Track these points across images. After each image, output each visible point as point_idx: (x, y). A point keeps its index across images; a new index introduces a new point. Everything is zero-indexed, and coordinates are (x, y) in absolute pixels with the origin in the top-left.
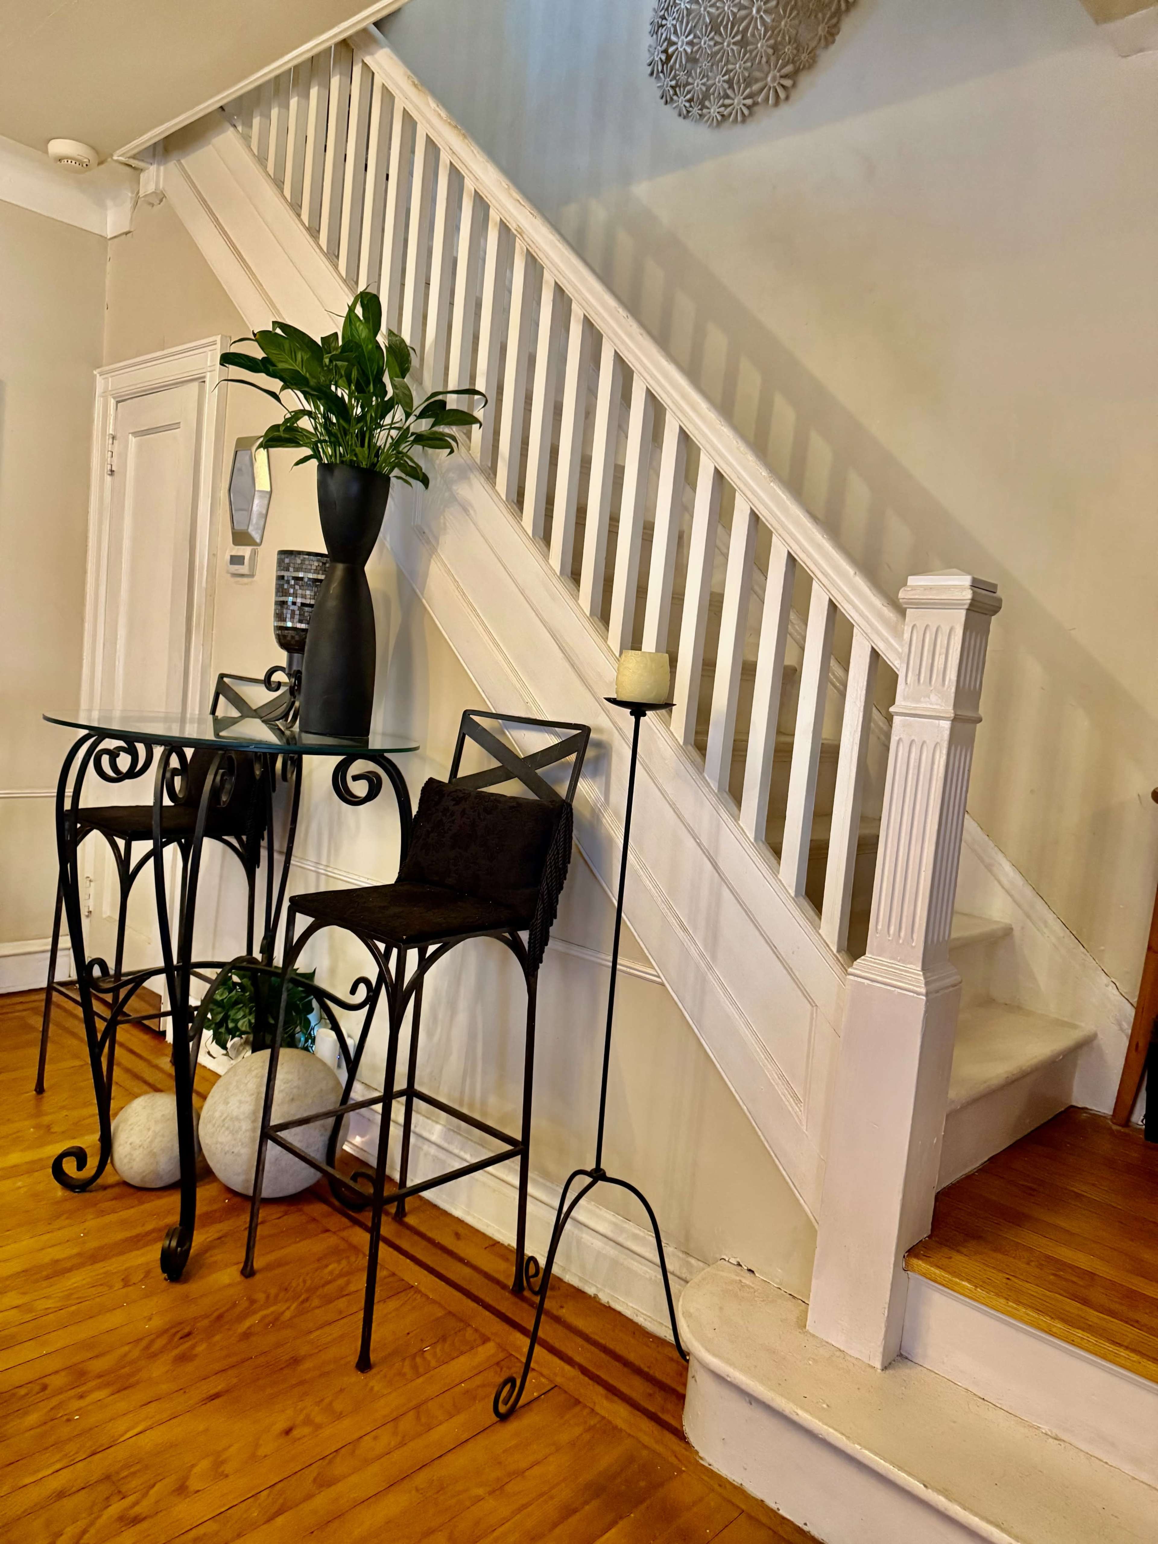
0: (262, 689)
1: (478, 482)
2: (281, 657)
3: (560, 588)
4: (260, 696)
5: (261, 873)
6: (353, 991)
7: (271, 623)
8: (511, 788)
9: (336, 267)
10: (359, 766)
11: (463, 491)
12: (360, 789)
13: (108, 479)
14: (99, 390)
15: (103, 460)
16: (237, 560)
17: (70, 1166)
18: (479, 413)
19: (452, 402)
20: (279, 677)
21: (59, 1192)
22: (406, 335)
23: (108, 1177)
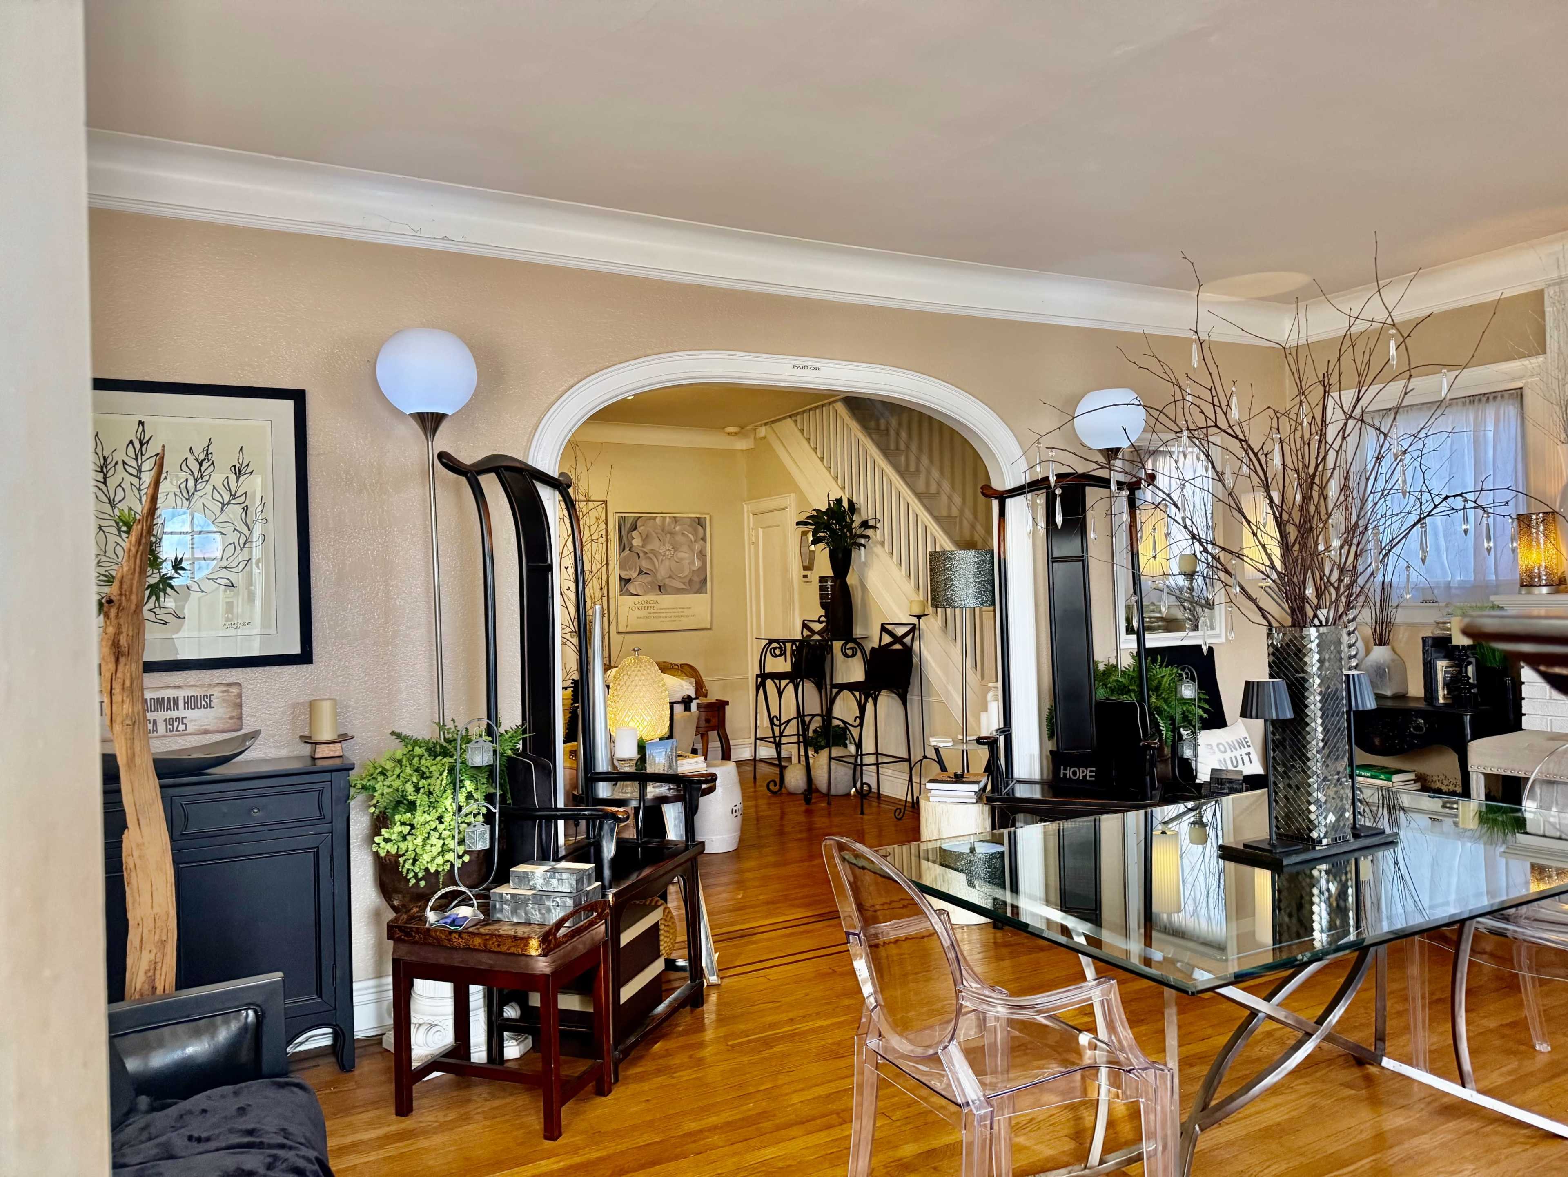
0: (818, 624)
1: (879, 547)
2: (823, 612)
3: (905, 580)
4: (817, 627)
5: (823, 691)
6: (855, 721)
7: (819, 601)
8: (897, 647)
9: (830, 472)
10: (850, 645)
11: (875, 549)
12: (849, 652)
13: (752, 546)
14: (746, 510)
15: (749, 538)
16: (805, 576)
17: (772, 787)
18: (878, 526)
19: (871, 523)
20: (823, 619)
21: (769, 794)
22: (854, 500)
23: (783, 790)
